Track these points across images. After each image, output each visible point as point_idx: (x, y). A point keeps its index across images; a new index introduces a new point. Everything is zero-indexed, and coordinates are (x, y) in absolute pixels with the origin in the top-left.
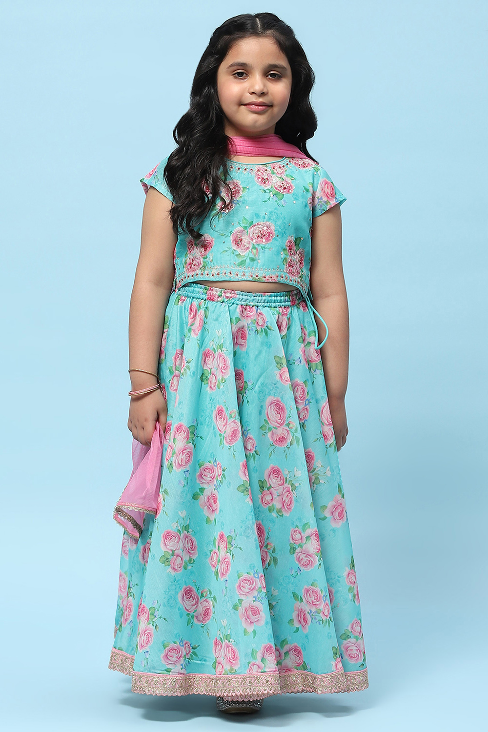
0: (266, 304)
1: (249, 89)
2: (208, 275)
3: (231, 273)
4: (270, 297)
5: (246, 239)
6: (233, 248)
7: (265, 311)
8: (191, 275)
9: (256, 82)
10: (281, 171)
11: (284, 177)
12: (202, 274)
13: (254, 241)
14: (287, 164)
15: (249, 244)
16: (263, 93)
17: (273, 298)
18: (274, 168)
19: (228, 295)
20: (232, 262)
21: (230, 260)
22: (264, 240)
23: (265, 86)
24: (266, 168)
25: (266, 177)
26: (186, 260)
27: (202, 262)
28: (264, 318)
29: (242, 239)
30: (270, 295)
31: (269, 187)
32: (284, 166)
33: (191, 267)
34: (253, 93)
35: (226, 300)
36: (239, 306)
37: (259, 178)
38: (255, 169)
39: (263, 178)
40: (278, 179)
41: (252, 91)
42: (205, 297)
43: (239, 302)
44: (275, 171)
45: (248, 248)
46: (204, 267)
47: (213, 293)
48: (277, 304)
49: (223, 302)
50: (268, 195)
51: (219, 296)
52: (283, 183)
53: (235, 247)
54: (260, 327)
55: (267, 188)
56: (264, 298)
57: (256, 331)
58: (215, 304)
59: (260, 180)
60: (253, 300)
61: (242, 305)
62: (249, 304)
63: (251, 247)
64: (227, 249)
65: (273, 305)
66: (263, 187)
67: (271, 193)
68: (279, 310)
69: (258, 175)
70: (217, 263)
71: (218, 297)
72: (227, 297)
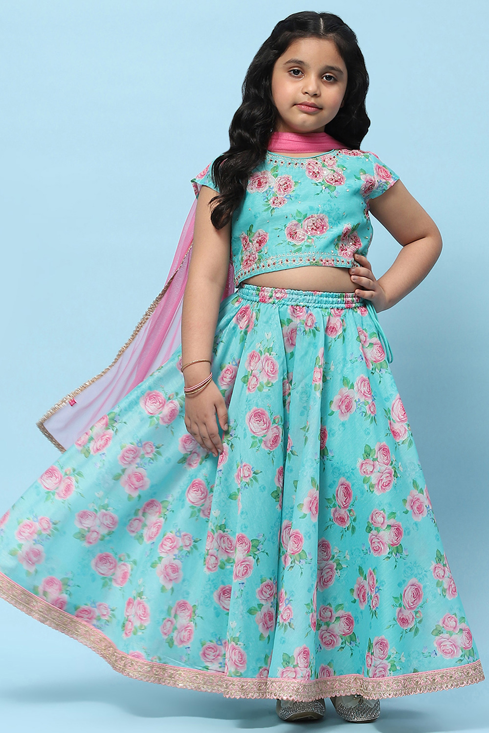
0: (316, 305)
1: (303, 89)
2: (263, 266)
3: (287, 261)
4: (321, 296)
5: (300, 232)
6: (288, 240)
7: (314, 312)
8: (247, 271)
9: (311, 82)
10: (332, 162)
11: (336, 168)
12: (258, 267)
13: (309, 233)
14: (338, 154)
15: (304, 236)
16: (316, 94)
17: (325, 298)
18: (324, 161)
19: (278, 295)
20: (289, 250)
21: (285, 250)
22: (319, 233)
23: (318, 87)
24: (317, 161)
25: (317, 171)
26: (242, 258)
27: (257, 256)
28: (314, 319)
29: (296, 232)
30: (321, 294)
31: (320, 180)
32: (334, 157)
33: (247, 263)
34: (306, 93)
35: (277, 301)
36: (289, 307)
37: (310, 172)
38: (306, 162)
39: (314, 172)
40: (329, 171)
41: (306, 91)
42: (258, 299)
43: (289, 303)
44: (326, 163)
45: (303, 239)
46: (259, 260)
47: (264, 295)
48: (328, 306)
49: (274, 303)
50: (320, 188)
51: (271, 297)
52: (334, 176)
53: (290, 240)
54: (308, 328)
55: (319, 181)
56: (314, 298)
57: (304, 331)
58: (267, 306)
59: (311, 174)
60: (304, 299)
61: (292, 306)
62: (299, 304)
63: (306, 238)
64: (282, 242)
65: (325, 306)
66: (314, 180)
67: (323, 186)
68: (331, 311)
69: (309, 169)
70: (272, 253)
71: (269, 299)
72: (278, 298)
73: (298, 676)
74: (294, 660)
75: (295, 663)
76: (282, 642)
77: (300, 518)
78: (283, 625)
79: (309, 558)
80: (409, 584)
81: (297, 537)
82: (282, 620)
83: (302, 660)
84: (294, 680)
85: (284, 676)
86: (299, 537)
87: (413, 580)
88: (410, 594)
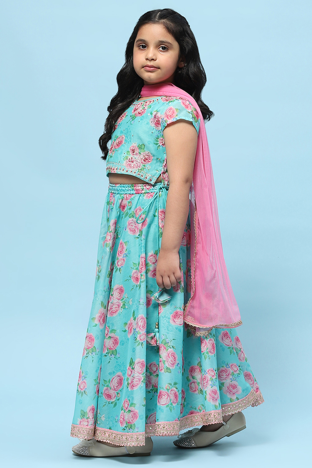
73: (89, 424)
74: (87, 415)
75: (88, 416)
76: (80, 403)
77: (93, 326)
78: (80, 392)
79: (97, 351)
80: (117, 375)
81: (91, 338)
82: (80, 389)
83: (91, 414)
84: (87, 426)
85: (81, 424)
86: (92, 338)
87: (119, 373)
88: (116, 381)
